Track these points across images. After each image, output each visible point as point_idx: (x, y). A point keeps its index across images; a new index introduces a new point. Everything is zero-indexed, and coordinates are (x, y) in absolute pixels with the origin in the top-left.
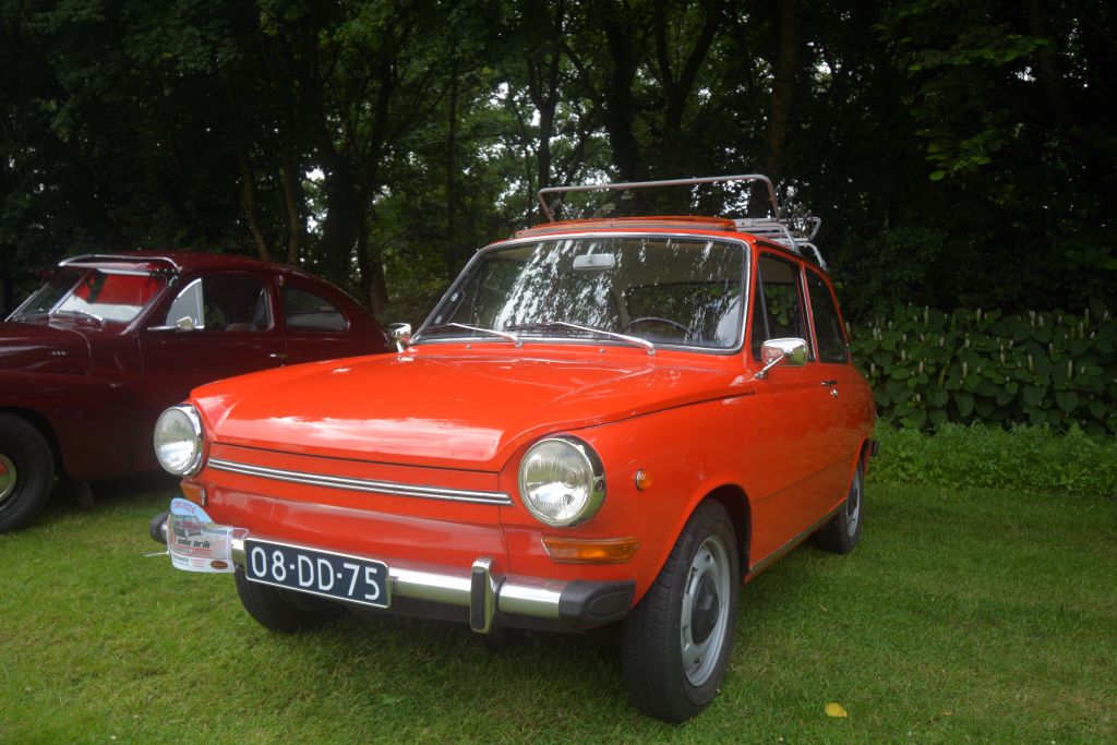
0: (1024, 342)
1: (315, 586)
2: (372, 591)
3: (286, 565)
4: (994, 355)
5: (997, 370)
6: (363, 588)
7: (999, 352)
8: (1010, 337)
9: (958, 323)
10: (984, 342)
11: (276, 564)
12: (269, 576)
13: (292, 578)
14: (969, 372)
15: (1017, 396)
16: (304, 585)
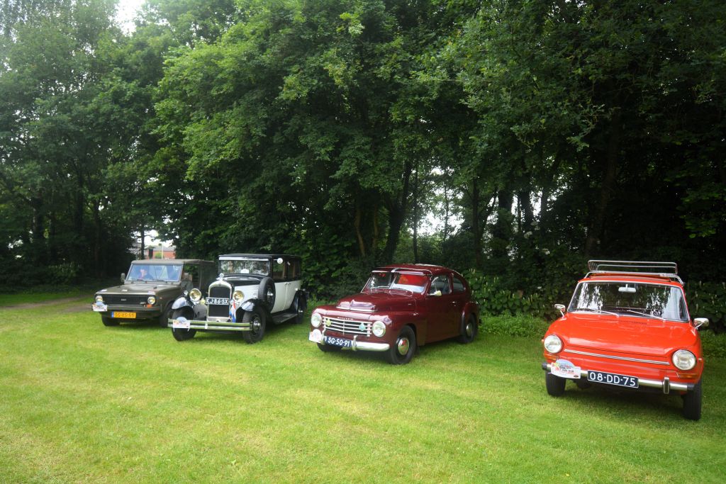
0: (722, 296)
1: (613, 382)
2: (633, 383)
3: (603, 377)
4: (709, 301)
5: (712, 307)
6: (629, 383)
7: (711, 299)
8: (715, 293)
9: (690, 286)
10: (704, 295)
11: (599, 377)
12: (596, 379)
13: (605, 380)
14: (699, 308)
15: (721, 319)
16: (609, 382)
